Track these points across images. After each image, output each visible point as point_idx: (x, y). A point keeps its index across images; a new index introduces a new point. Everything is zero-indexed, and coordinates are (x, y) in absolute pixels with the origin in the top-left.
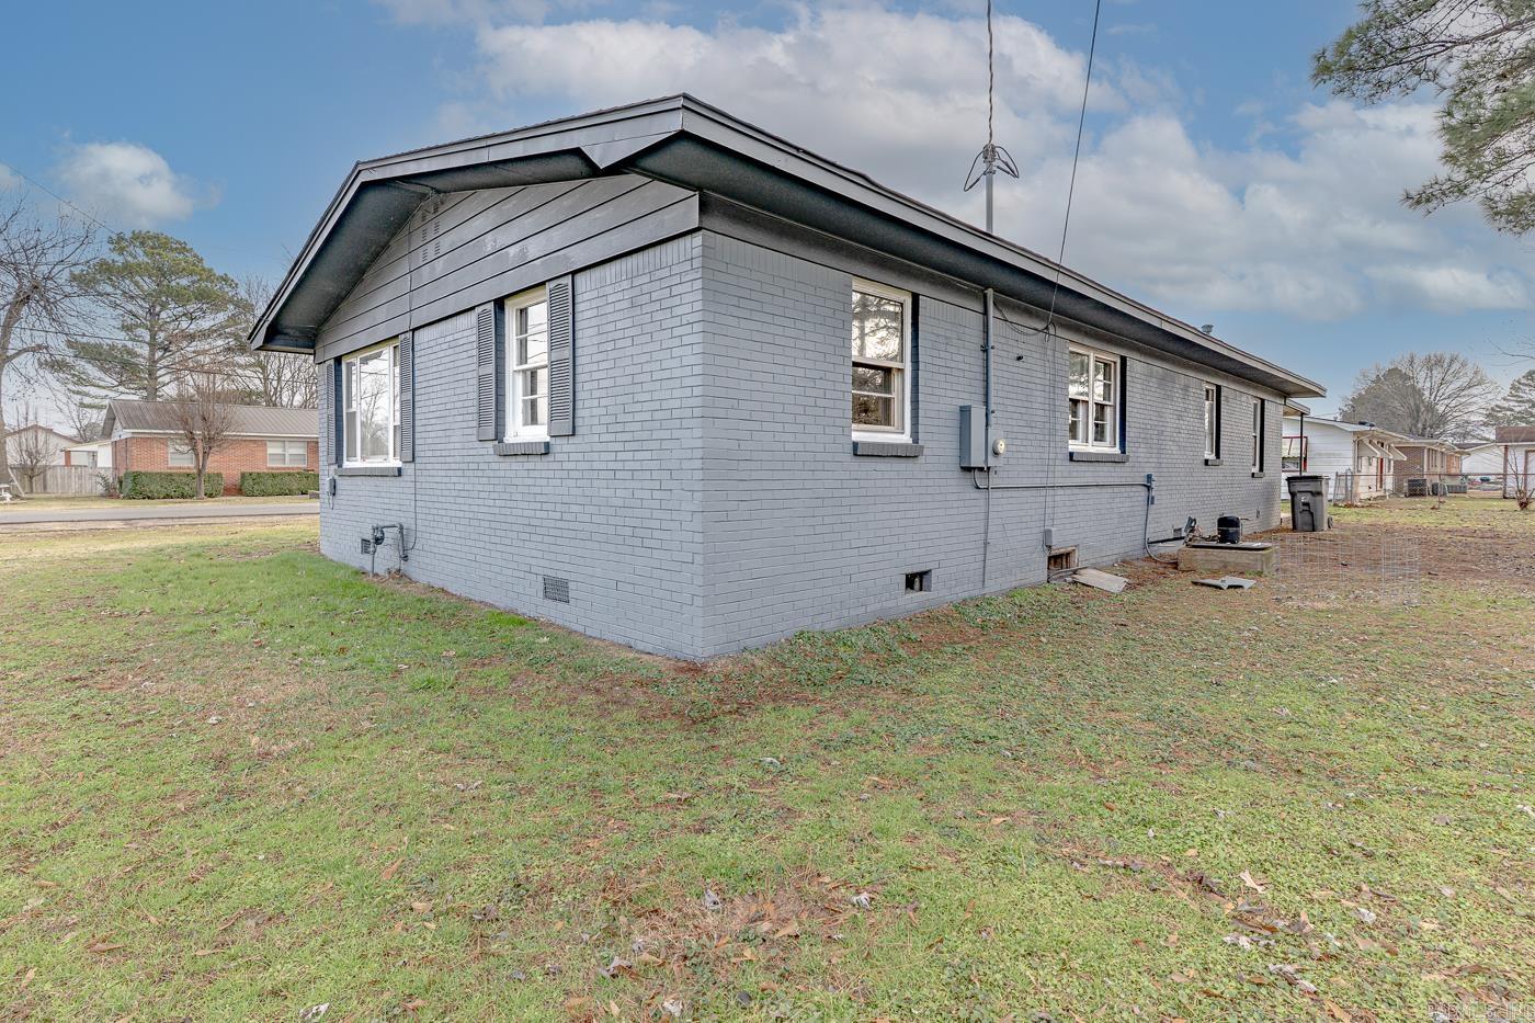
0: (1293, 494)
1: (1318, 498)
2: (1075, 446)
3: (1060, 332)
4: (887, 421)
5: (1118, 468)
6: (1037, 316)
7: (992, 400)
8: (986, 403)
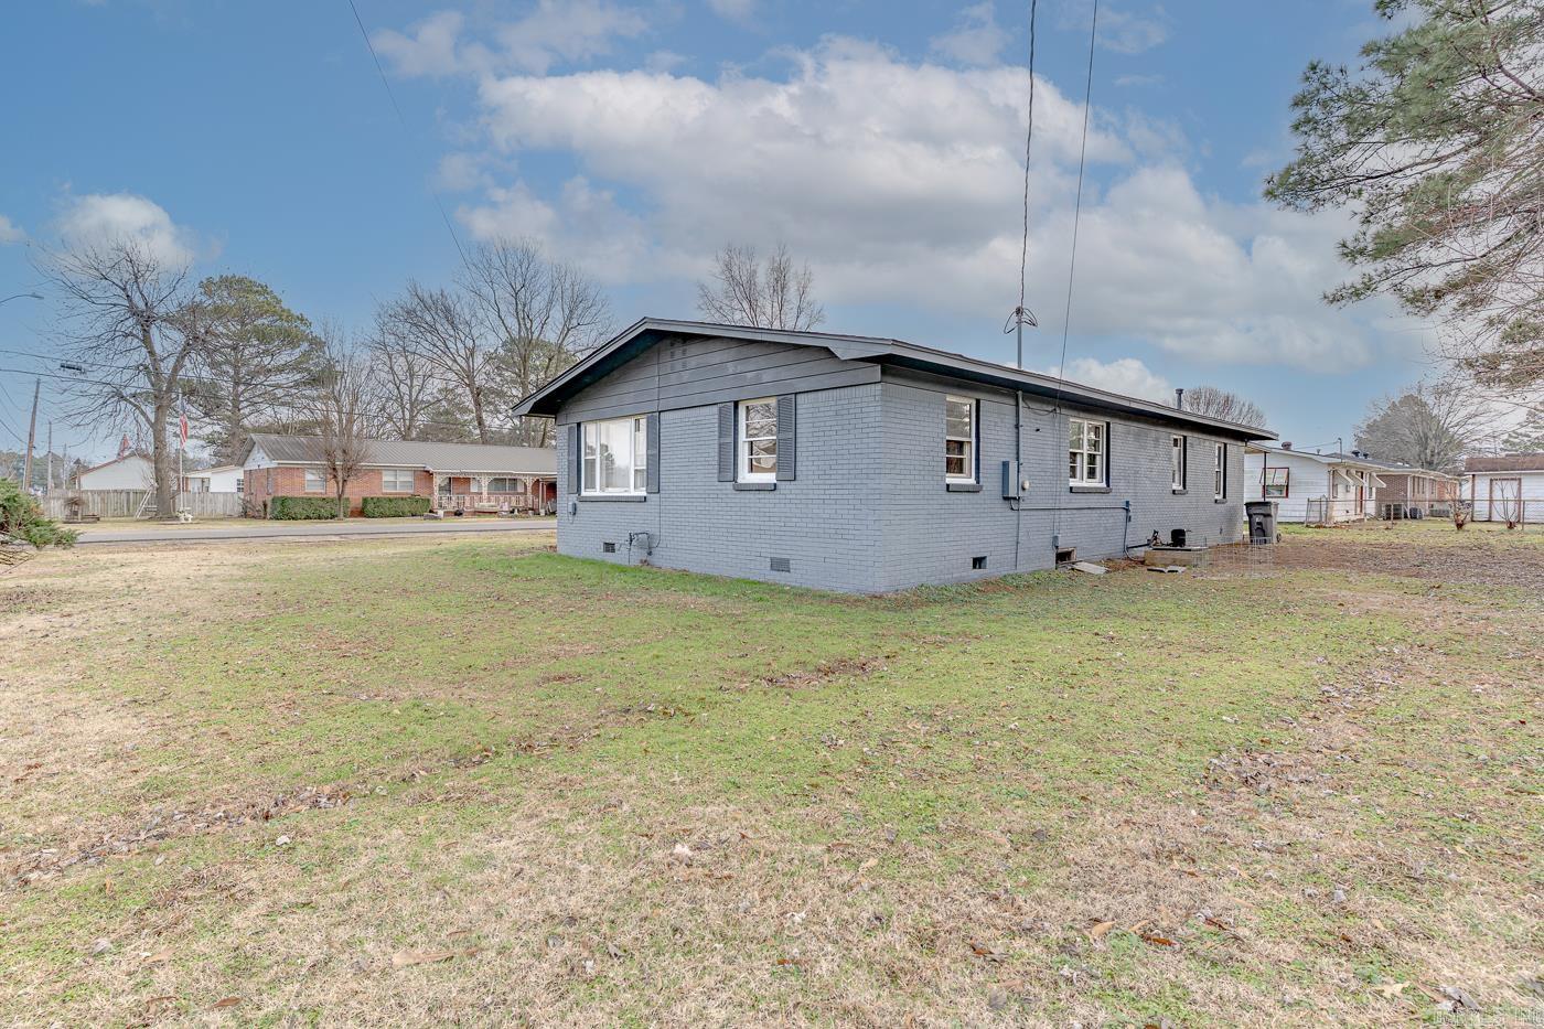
0: (1250, 516)
1: (1269, 519)
2: (1073, 483)
3: (1063, 411)
4: (961, 471)
5: (1104, 496)
6: (1048, 403)
7: (1021, 456)
8: (1018, 459)
